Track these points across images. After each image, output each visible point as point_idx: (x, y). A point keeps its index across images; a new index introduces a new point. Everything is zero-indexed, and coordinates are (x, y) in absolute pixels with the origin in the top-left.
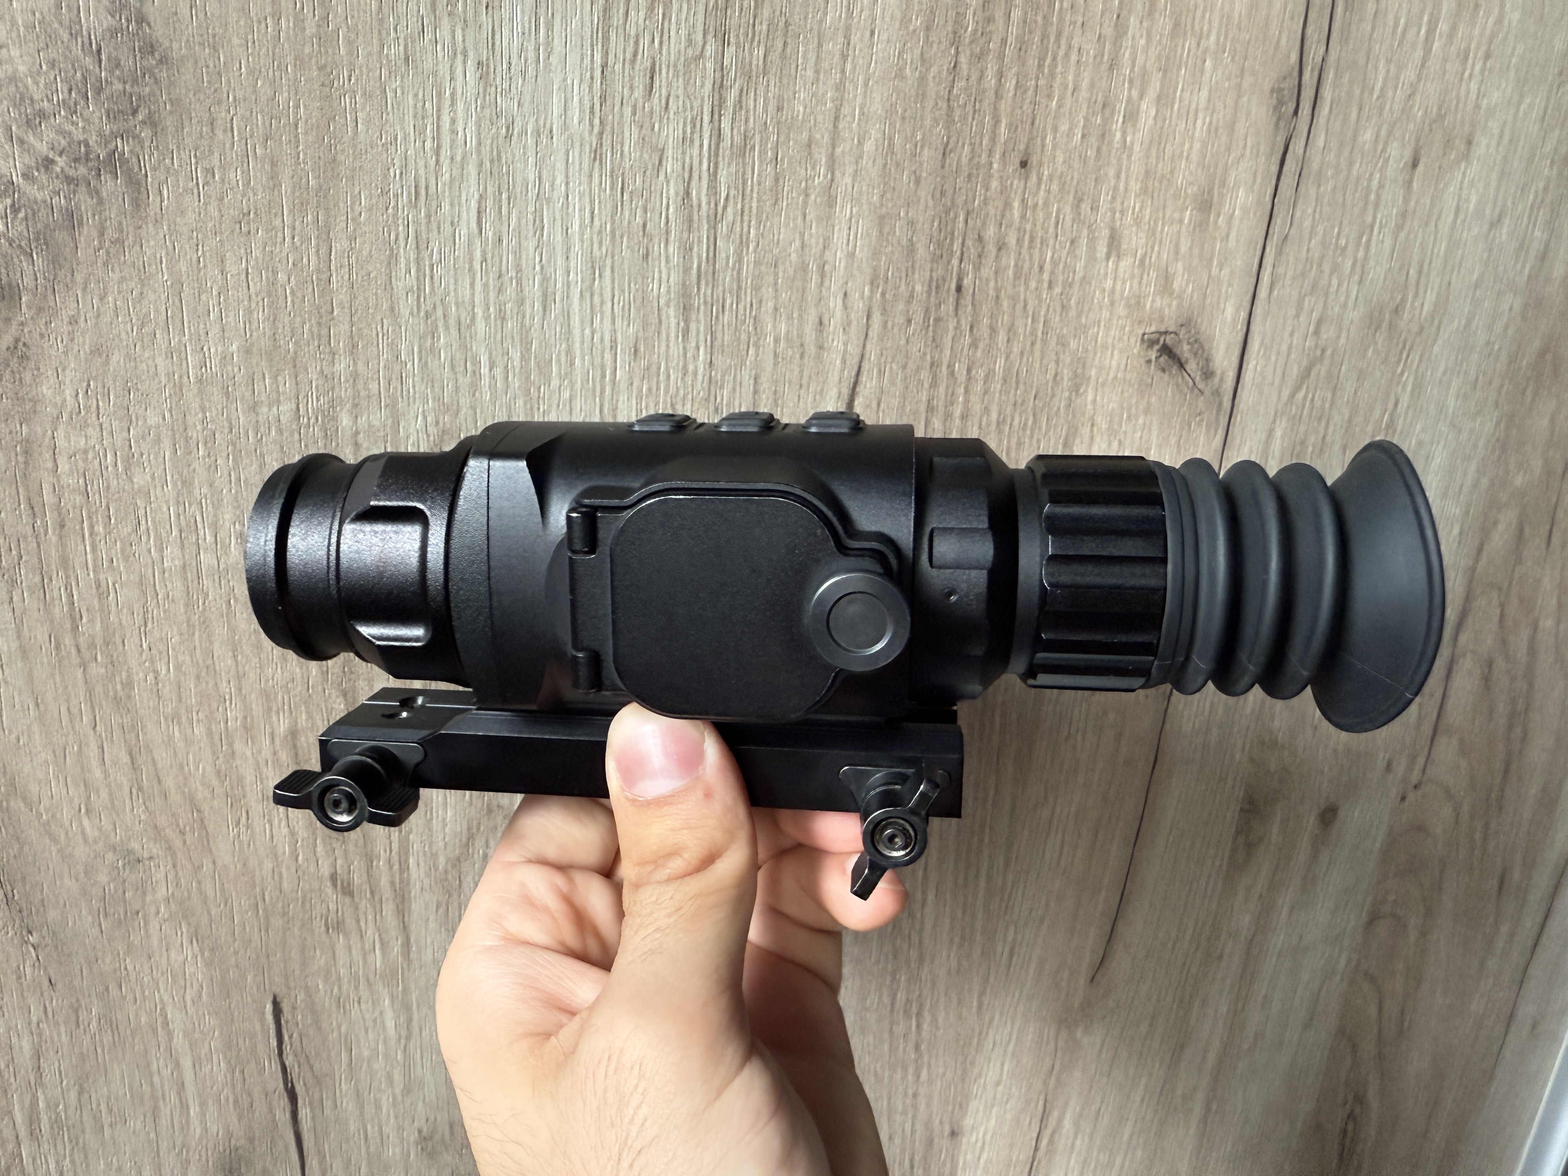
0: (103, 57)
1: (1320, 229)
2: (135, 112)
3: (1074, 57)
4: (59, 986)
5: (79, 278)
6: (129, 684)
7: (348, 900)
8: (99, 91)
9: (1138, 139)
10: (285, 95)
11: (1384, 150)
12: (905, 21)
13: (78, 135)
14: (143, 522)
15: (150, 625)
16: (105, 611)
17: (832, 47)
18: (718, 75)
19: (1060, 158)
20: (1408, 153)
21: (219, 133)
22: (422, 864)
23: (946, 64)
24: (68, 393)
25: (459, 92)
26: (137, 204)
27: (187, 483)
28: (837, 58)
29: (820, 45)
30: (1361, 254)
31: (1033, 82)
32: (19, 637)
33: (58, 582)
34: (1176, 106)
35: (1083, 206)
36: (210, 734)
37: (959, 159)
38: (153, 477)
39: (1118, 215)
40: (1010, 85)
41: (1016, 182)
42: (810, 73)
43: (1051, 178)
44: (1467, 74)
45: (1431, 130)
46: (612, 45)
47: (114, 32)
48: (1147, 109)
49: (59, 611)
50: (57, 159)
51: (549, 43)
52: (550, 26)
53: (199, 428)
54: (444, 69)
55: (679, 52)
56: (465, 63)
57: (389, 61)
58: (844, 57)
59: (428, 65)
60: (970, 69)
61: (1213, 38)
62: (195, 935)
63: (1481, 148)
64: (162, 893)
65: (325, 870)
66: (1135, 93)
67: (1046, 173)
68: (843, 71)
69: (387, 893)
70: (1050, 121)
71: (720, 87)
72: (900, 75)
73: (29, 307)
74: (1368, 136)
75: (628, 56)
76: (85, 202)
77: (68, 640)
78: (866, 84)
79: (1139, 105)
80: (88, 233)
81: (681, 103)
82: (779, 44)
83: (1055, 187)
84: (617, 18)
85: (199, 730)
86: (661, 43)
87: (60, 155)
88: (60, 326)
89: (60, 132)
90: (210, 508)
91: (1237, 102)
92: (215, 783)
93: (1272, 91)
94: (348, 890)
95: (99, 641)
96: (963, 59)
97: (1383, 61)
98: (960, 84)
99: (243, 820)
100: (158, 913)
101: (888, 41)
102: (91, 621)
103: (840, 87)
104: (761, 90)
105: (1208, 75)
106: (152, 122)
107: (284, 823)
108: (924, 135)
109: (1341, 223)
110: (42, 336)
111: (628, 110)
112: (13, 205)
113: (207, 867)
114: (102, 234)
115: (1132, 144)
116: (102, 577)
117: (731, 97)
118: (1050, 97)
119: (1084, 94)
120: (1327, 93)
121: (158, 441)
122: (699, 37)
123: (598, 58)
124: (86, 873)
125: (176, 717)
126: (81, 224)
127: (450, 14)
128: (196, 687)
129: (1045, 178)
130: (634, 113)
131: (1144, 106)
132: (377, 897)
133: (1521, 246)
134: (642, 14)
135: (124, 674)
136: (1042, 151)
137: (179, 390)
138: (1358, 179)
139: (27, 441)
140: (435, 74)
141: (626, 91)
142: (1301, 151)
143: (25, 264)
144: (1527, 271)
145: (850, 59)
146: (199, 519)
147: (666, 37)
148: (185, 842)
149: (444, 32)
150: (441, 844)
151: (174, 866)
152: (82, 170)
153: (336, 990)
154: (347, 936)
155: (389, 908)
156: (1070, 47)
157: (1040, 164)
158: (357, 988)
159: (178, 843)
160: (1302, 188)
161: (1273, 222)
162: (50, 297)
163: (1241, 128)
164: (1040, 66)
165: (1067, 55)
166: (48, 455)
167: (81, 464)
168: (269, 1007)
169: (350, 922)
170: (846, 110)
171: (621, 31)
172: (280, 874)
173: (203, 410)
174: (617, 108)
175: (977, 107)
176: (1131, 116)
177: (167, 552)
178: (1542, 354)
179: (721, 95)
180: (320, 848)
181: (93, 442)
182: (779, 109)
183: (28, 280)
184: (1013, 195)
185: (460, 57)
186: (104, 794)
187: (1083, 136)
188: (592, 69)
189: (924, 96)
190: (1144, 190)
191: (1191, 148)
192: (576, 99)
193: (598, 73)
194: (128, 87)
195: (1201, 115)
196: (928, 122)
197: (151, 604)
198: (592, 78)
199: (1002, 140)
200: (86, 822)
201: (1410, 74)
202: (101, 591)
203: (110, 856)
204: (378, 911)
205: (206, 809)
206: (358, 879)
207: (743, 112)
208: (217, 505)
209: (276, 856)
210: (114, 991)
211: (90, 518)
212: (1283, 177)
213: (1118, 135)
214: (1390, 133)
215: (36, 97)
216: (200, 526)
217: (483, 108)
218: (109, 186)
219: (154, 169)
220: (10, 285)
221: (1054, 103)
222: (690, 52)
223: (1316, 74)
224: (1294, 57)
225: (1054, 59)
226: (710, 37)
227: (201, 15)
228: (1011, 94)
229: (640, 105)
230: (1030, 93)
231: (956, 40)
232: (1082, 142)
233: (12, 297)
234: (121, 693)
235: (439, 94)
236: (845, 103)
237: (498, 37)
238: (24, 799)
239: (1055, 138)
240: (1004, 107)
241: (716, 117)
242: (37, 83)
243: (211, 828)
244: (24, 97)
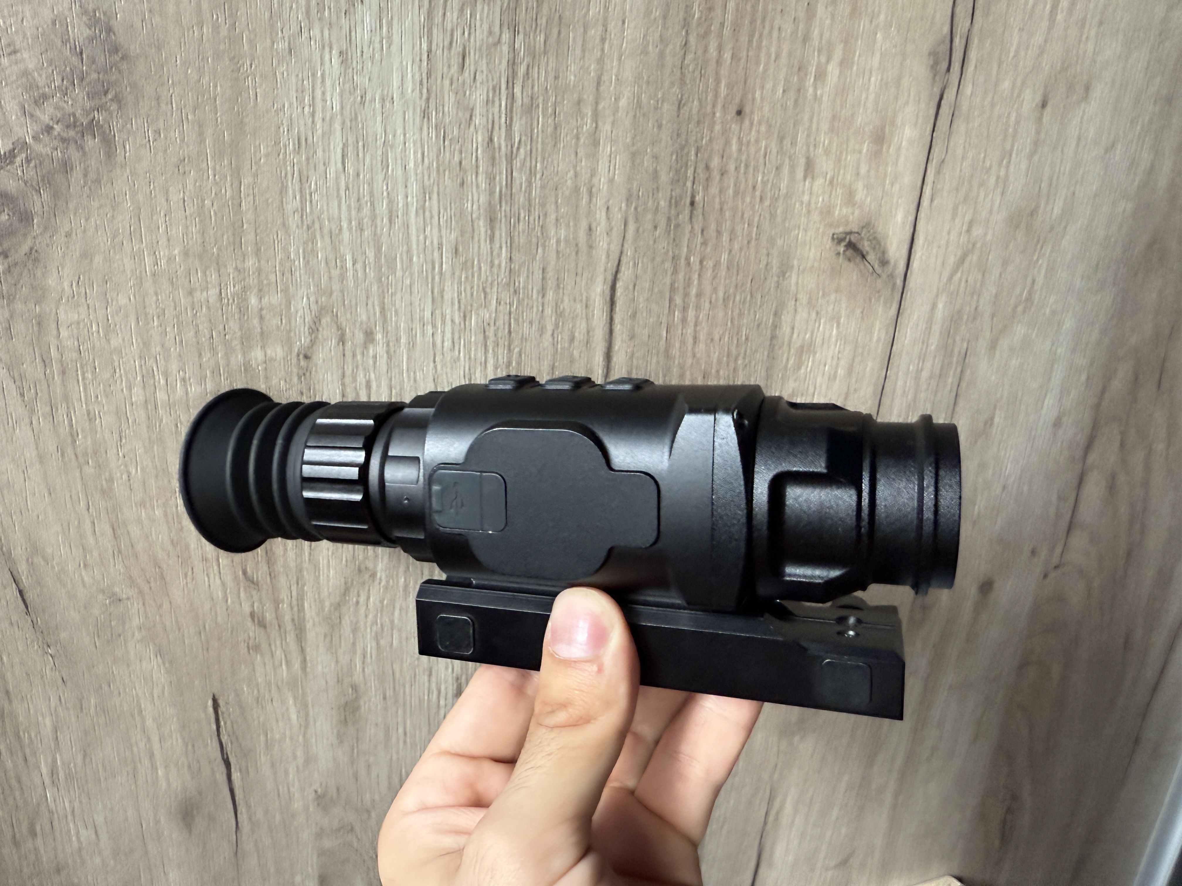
0: (84, 56)
1: (970, 155)
2: (106, 93)
3: (775, 34)
4: (69, 684)
5: (71, 206)
6: (111, 480)
7: (262, 630)
8: (82, 79)
9: (826, 92)
10: (207, 78)
11: (1019, 96)
12: (648, 13)
13: (69, 109)
14: (118, 370)
15: (124, 441)
16: (93, 431)
17: (595, 33)
18: (511, 55)
19: (766, 109)
20: (1039, 98)
21: (163, 105)
22: (313, 607)
23: (679, 42)
24: (66, 285)
25: (327, 72)
26: (109, 155)
27: (146, 344)
28: (598, 40)
29: (585, 32)
30: (1002, 173)
31: (745, 54)
32: (37, 448)
33: (62, 411)
34: (855, 68)
35: (785, 142)
36: (166, 515)
37: (691, 110)
38: (123, 340)
39: (812, 148)
40: (727, 55)
41: (733, 126)
42: (578, 52)
43: (760, 123)
44: (1084, 37)
45: (1056, 80)
46: (435, 36)
47: (91, 39)
48: (833, 70)
49: (64, 431)
50: (55, 126)
51: (390, 38)
52: (390, 25)
53: (154, 306)
54: (317, 56)
55: (483, 40)
56: (331, 52)
57: (278, 53)
58: (603, 40)
59: (305, 53)
60: (696, 47)
61: (882, 17)
62: (159, 652)
63: (1097, 90)
64: (136, 622)
65: (246, 609)
66: (823, 60)
67: (756, 118)
68: (603, 50)
69: (289, 626)
70: (758, 81)
71: (513, 64)
72: (645, 52)
73: (39, 227)
74: (1006, 85)
75: (446, 43)
76: (74, 154)
77: (69, 451)
78: (620, 59)
79: (826, 68)
80: (77, 175)
81: (484, 76)
82: (555, 32)
83: (763, 128)
84: (438, 18)
85: (158, 513)
86: (469, 34)
87: (57, 123)
88: (59, 237)
89: (57, 108)
90: (162, 362)
91: (901, 64)
93: (930, 54)
94: (262, 624)
95: (90, 451)
96: (692, 39)
97: (1016, 31)
98: (690, 56)
99: (190, 574)
100: (133, 635)
101: (636, 27)
102: (85, 437)
103: (601, 61)
104: (543, 64)
105: (878, 45)
106: (118, 99)
107: (219, 577)
108: (664, 94)
109: (986, 151)
110: (48, 245)
111: (447, 82)
112: (27, 158)
113: (166, 606)
114: (85, 176)
115: (822, 96)
116: (91, 408)
117: (522, 70)
118: (758, 64)
119: (784, 60)
120: (973, 55)
121: (127, 316)
122: (497, 29)
123: (425, 46)
124: (85, 608)
125: (142, 504)
126: (72, 169)
127: (320, 19)
128: (156, 482)
129: (755, 122)
130: (451, 84)
131: (830, 68)
132: (282, 629)
133: (1132, 164)
134: (455, 15)
135: (107, 474)
136: (753, 104)
137: (140, 282)
138: (999, 116)
139: (40, 316)
140: (310, 61)
141: (445, 69)
142: (954, 97)
143: (35, 197)
144: (1136, 184)
145: (607, 42)
146: (155, 369)
147: (473, 30)
148: (150, 588)
149: (316, 32)
150: (329, 594)
151: (144, 604)
152: (72, 133)
153: (256, 693)
154: (262, 655)
155: (291, 637)
156: (772, 27)
157: (752, 112)
158: (270, 691)
159: (146, 589)
160: (955, 125)
161: (932, 151)
162: (53, 219)
163: (905, 82)
164: (750, 41)
165: (770, 32)
166: (53, 326)
167: (75, 331)
168: (210, 703)
169: (264, 646)
170: (605, 78)
171: (440, 27)
172: (216, 612)
173: (156, 294)
174: (439, 81)
175: (703, 72)
176: (821, 76)
177: (134, 391)
178: (1150, 246)
179: (513, 70)
180: (242, 594)
181: (82, 317)
182: (556, 78)
183: (38, 207)
184: (731, 135)
185: (327, 49)
186: (96, 554)
187: (784, 91)
188: (421, 54)
189: (663, 66)
190: (832, 130)
191: (867, 98)
192: (410, 75)
193: (425, 57)
194: (101, 76)
195: (874, 73)
196: (666, 84)
197: (124, 426)
198: (421, 60)
199: (722, 95)
200: (83, 573)
201: (1038, 39)
202: (91, 417)
203: (100, 597)
204: (284, 639)
205: (165, 566)
206: (269, 617)
207: (530, 81)
208: (167, 359)
209: (212, 599)
210: (105, 687)
211: (82, 368)
212: (939, 118)
213: (811, 90)
214: (1024, 83)
215: (40, 85)
216: (156, 373)
217: (344, 84)
218: (90, 143)
219: (120, 131)
220: (26, 212)
221: (761, 67)
222: (491, 40)
223: (964, 42)
224: (946, 29)
225: (761, 36)
226: (505, 29)
227: (149, 26)
228: (729, 61)
229: (455, 78)
230: (743, 60)
231: (686, 24)
232: (783, 96)
233: (27, 220)
234: (105, 486)
235: (314, 75)
236: (605, 73)
237: (353, 34)
238: (43, 558)
239: (762, 93)
240: (724, 72)
241: (510, 84)
242: (40, 75)
243: (168, 579)
244: (31, 86)
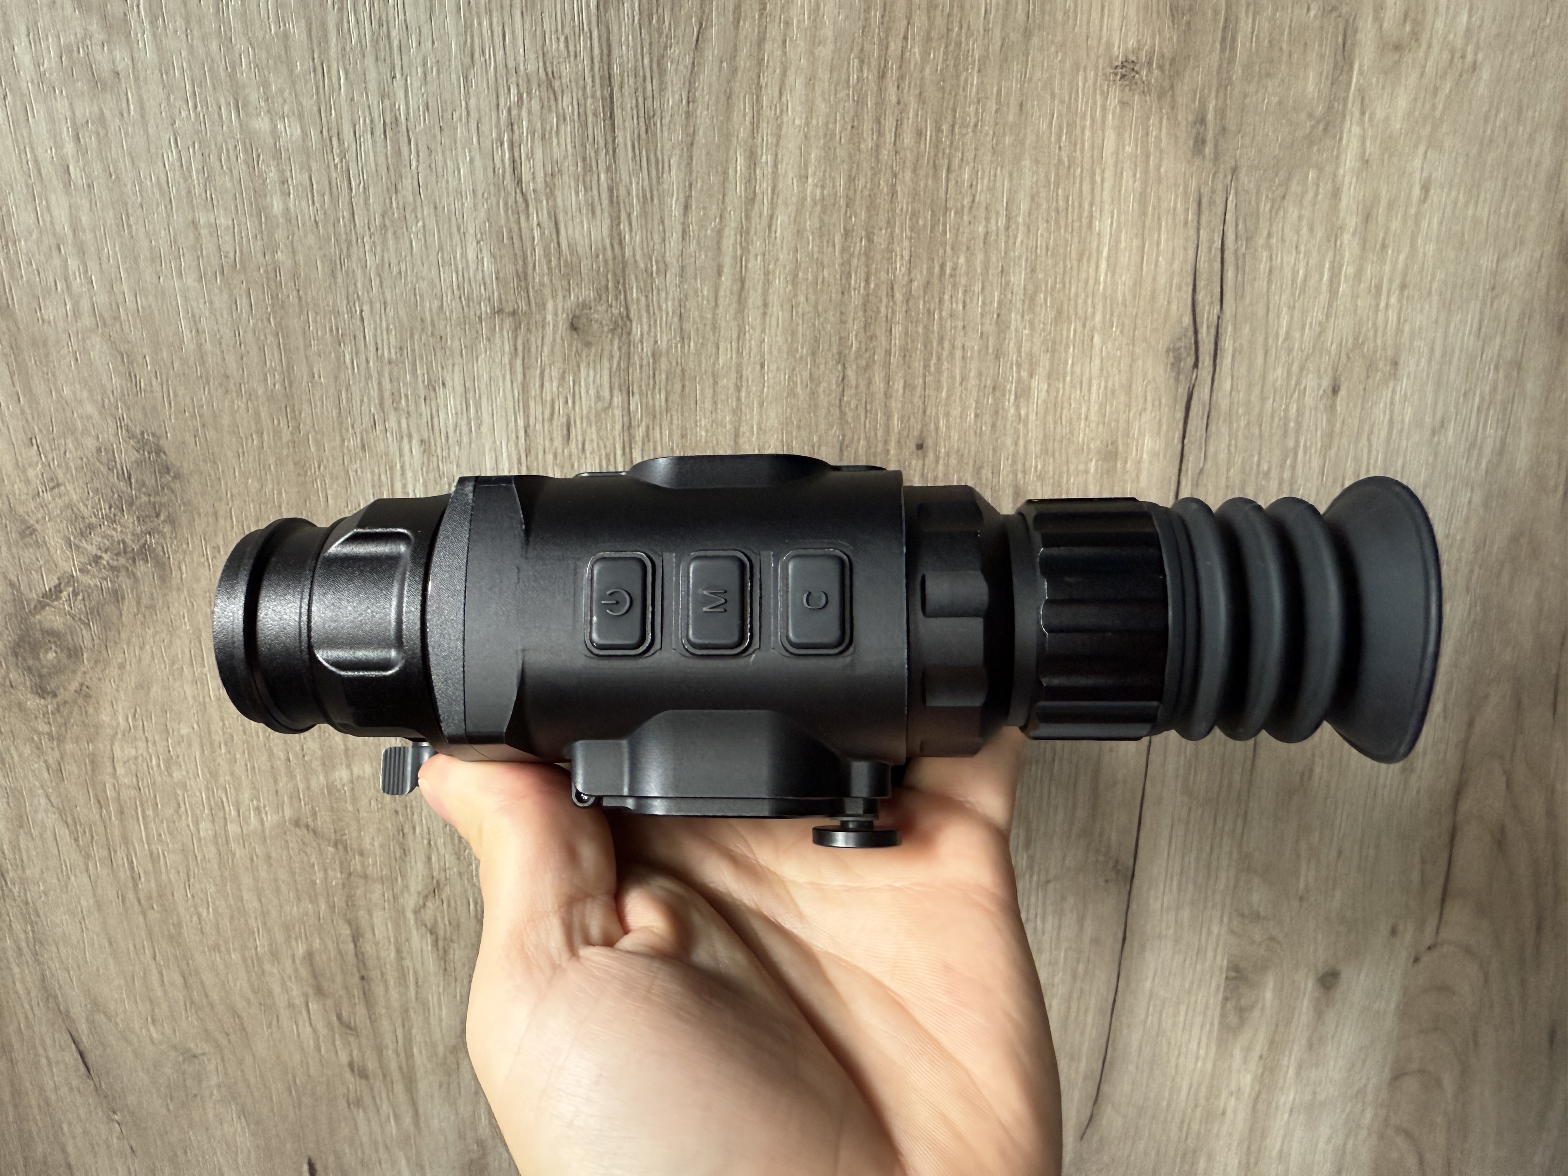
0: (133, 481)
1: (1238, 460)
2: (158, 515)
3: (958, 354)
4: (139, 1153)
5: (124, 636)
6: (179, 925)
7: (363, 1082)
8: (131, 504)
9: (1032, 410)
10: (270, 486)
11: (1298, 383)
12: (792, 351)
13: (117, 536)
14: (182, 805)
15: (192, 880)
16: (157, 873)
17: (727, 382)
18: (626, 419)
19: (955, 436)
20: (1326, 383)
21: (222, 521)
22: (424, 1052)
23: (834, 378)
24: (121, 720)
25: (407, 464)
26: (163, 579)
27: (214, 775)
28: (732, 390)
29: (715, 383)
30: (1287, 475)
31: (921, 380)
32: (95, 896)
33: (121, 853)
34: (1068, 379)
35: (984, 472)
36: (244, 959)
37: (856, 452)
38: (188, 772)
39: (1020, 475)
40: (898, 385)
41: (914, 462)
42: (708, 405)
43: (948, 454)
44: (1382, 305)
45: (1349, 358)
46: (532, 410)
47: (139, 463)
48: (1039, 386)
49: (124, 874)
50: (104, 555)
51: (478, 418)
52: (478, 408)
53: (220, 732)
54: (394, 449)
55: (590, 407)
56: (410, 442)
57: (349, 450)
58: (738, 389)
59: (381, 447)
60: (857, 379)
61: (1098, 317)
62: (243, 1112)
63: (1410, 365)
64: (214, 1080)
65: (344, 1058)
66: (1024, 374)
67: (943, 450)
68: (739, 399)
69: (396, 1075)
70: (941, 409)
71: (628, 428)
72: (792, 393)
73: (89, 660)
74: (1278, 373)
75: (547, 416)
76: (125, 582)
77: (131, 895)
78: (761, 405)
79: (1030, 383)
80: (129, 605)
81: (595, 445)
82: (678, 387)
83: (953, 461)
84: (534, 390)
85: (235, 957)
86: (574, 403)
87: (106, 552)
88: (113, 671)
89: (105, 536)
90: (233, 791)
91: (1131, 367)
92: (251, 995)
93: (1168, 351)
94: (363, 1074)
95: (154, 895)
96: (850, 373)
97: (1285, 308)
98: (849, 392)
99: (275, 1022)
100: (212, 1095)
101: (778, 369)
102: (148, 881)
103: (737, 412)
104: (665, 424)
105: (1097, 348)
106: (171, 520)
107: (307, 1024)
108: (820, 437)
109: (1260, 453)
110: (100, 679)
111: (550, 457)
112: (74, 591)
113: (248, 1060)
114: (138, 603)
115: (1027, 415)
116: (154, 848)
117: (639, 433)
118: (939, 389)
119: (972, 382)
120: (1227, 344)
121: (190, 745)
122: (606, 393)
123: (521, 422)
124: (155, 1066)
125: (216, 948)
126: (123, 598)
127: (396, 409)
128: (231, 923)
129: (942, 455)
130: (555, 457)
131: (1034, 383)
132: (388, 1079)
133: (1473, 444)
134: (555, 385)
135: (175, 918)
136: (937, 434)
137: (203, 710)
138: (1273, 411)
139: (93, 754)
140: (387, 454)
141: (547, 443)
142: (1207, 397)
143: (84, 632)
144: (1483, 466)
145: (744, 389)
146: (225, 799)
147: (577, 397)
148: (229, 1041)
149: (392, 423)
150: (439, 1036)
151: (223, 1060)
152: (122, 560)
153: (360, 1154)
154: (365, 1111)
155: (399, 1088)
156: (953, 347)
157: (936, 444)
158: (377, 1151)
159: (224, 1042)
160: (1213, 428)
161: (1183, 462)
162: (104, 652)
163: (1138, 388)
164: (926, 366)
165: (951, 354)
166: (108, 764)
167: (133, 767)
168: (306, 1168)
169: (367, 1100)
170: (744, 428)
171: (538, 399)
172: (307, 1064)
173: (223, 720)
174: (541, 456)
175: (869, 408)
176: (1023, 393)
177: (202, 825)
178: (1515, 539)
179: (630, 434)
180: (338, 1042)
181: (140, 752)
182: (683, 436)
183: (88, 643)
184: (912, 472)
185: (406, 440)
186: (164, 1006)
187: (976, 416)
188: (517, 431)
189: (816, 406)
190: (1045, 451)
191: (1089, 409)
192: (505, 455)
193: (522, 433)
194: (152, 499)
195: (1095, 383)
196: (823, 427)
197: (192, 865)
198: (517, 437)
199: (896, 430)
200: (152, 1028)
201: (1317, 314)
202: (154, 858)
203: (173, 1054)
204: (390, 1090)
205: (244, 1015)
206: (372, 1065)
207: (651, 444)
208: (237, 789)
209: (303, 1049)
210: (181, 1156)
211: (142, 805)
212: (1190, 421)
213: (1012, 411)
214: (1302, 369)
215: (86, 515)
216: (226, 804)
217: (427, 473)
218: (143, 569)
219: (175, 552)
220: (75, 647)
221: (944, 393)
222: (600, 405)
223: (1213, 331)
224: (1187, 320)
225: (939, 358)
226: (616, 392)
227: (203, 441)
228: (901, 391)
229: (560, 451)
230: (919, 389)
231: (841, 359)
232: (976, 423)
233: (77, 656)
234: (173, 931)
235: (391, 468)
236: (743, 423)
237: (436, 420)
238: (105, 1014)
239: (948, 421)
240: (895, 404)
241: (627, 450)
242: (87, 506)
243: (249, 1029)
244: (78, 517)
